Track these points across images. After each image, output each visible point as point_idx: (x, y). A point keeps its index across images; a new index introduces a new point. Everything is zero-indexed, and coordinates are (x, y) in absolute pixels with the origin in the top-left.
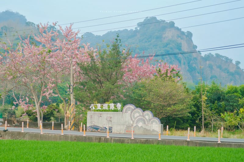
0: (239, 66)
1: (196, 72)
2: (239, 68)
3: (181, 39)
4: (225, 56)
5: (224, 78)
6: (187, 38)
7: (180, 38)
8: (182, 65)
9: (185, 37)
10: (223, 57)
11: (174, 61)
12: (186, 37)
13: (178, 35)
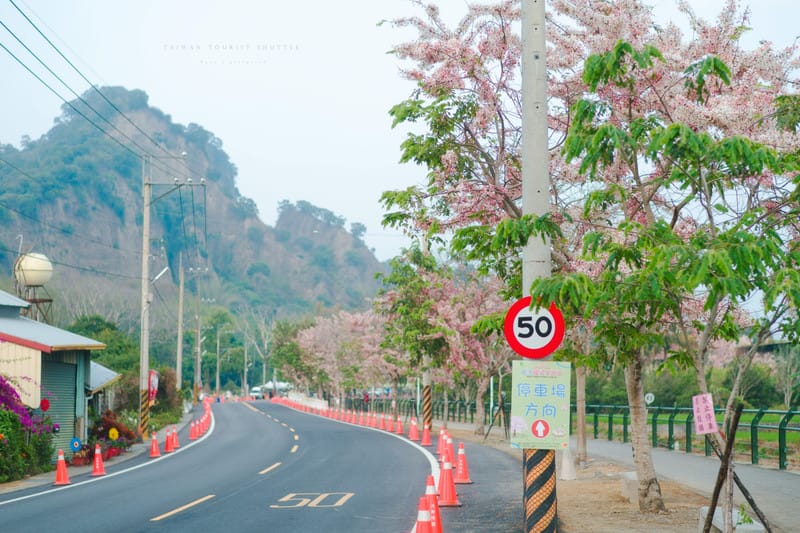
0: (362, 238)
1: (198, 251)
2: (359, 245)
3: (169, 147)
4: (324, 210)
5: (296, 273)
6: (190, 144)
7: (162, 145)
8: (127, 224)
9: (181, 141)
10: (320, 210)
11: (94, 209)
12: (187, 143)
13: (160, 134)
